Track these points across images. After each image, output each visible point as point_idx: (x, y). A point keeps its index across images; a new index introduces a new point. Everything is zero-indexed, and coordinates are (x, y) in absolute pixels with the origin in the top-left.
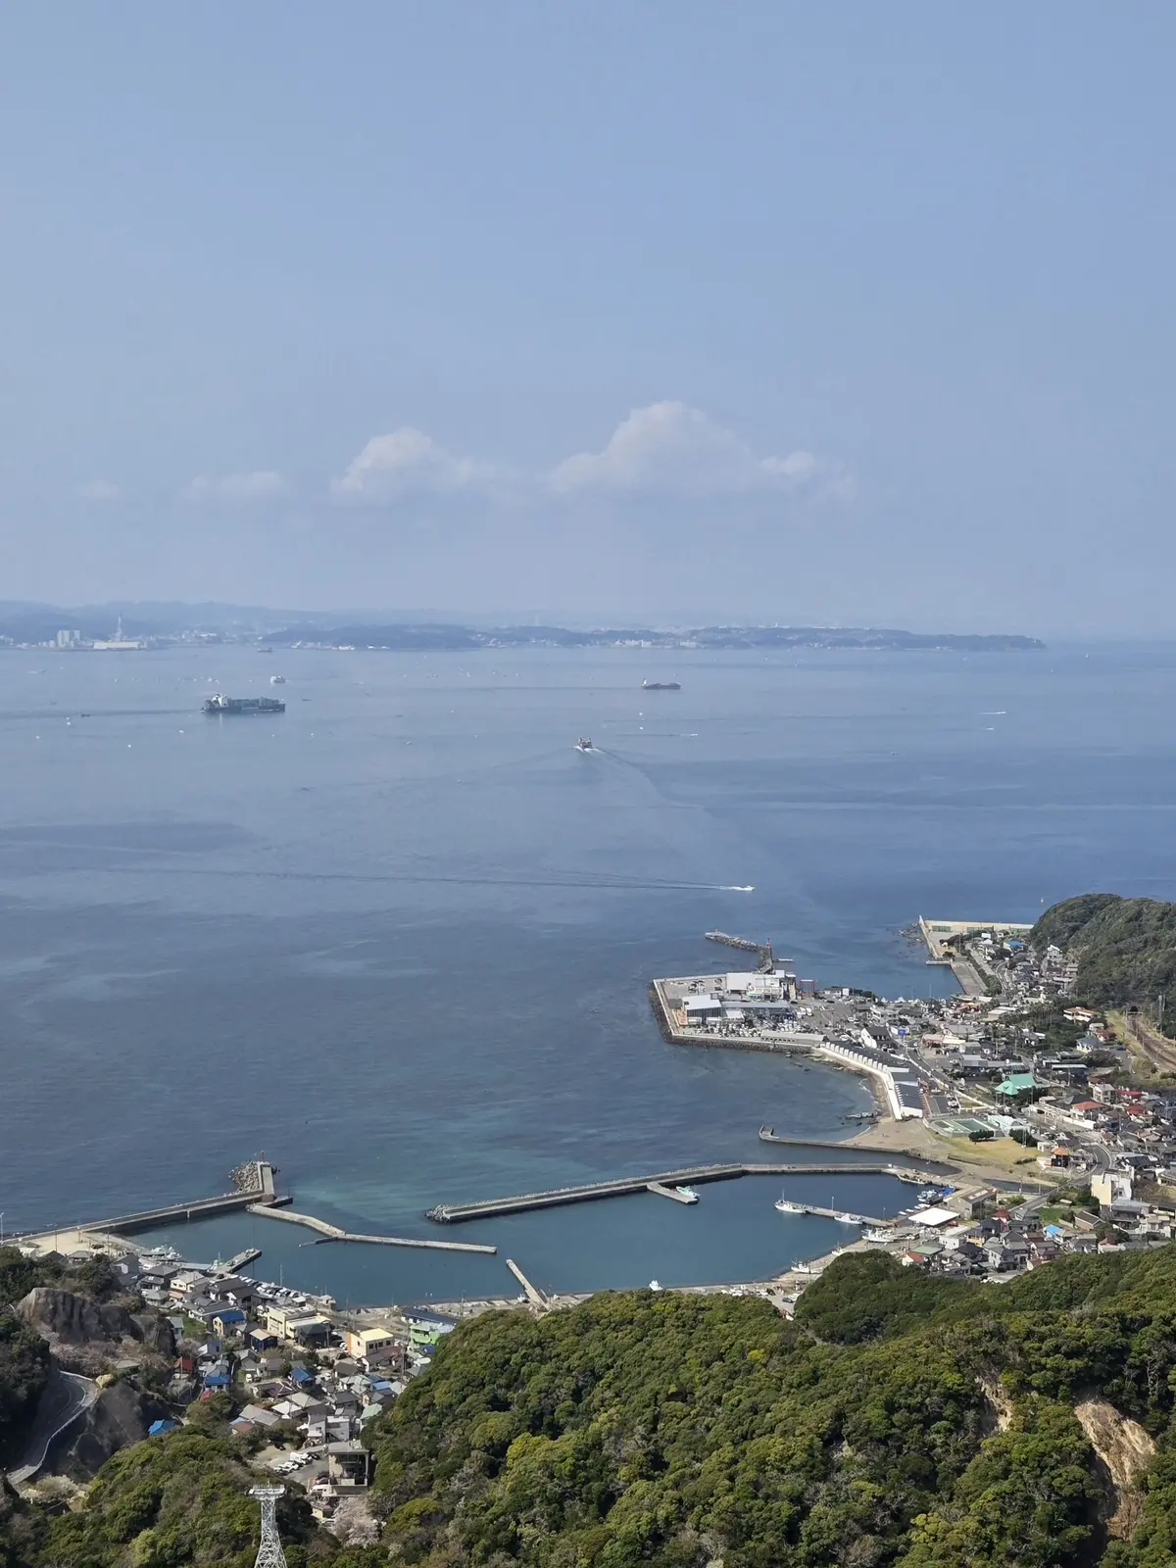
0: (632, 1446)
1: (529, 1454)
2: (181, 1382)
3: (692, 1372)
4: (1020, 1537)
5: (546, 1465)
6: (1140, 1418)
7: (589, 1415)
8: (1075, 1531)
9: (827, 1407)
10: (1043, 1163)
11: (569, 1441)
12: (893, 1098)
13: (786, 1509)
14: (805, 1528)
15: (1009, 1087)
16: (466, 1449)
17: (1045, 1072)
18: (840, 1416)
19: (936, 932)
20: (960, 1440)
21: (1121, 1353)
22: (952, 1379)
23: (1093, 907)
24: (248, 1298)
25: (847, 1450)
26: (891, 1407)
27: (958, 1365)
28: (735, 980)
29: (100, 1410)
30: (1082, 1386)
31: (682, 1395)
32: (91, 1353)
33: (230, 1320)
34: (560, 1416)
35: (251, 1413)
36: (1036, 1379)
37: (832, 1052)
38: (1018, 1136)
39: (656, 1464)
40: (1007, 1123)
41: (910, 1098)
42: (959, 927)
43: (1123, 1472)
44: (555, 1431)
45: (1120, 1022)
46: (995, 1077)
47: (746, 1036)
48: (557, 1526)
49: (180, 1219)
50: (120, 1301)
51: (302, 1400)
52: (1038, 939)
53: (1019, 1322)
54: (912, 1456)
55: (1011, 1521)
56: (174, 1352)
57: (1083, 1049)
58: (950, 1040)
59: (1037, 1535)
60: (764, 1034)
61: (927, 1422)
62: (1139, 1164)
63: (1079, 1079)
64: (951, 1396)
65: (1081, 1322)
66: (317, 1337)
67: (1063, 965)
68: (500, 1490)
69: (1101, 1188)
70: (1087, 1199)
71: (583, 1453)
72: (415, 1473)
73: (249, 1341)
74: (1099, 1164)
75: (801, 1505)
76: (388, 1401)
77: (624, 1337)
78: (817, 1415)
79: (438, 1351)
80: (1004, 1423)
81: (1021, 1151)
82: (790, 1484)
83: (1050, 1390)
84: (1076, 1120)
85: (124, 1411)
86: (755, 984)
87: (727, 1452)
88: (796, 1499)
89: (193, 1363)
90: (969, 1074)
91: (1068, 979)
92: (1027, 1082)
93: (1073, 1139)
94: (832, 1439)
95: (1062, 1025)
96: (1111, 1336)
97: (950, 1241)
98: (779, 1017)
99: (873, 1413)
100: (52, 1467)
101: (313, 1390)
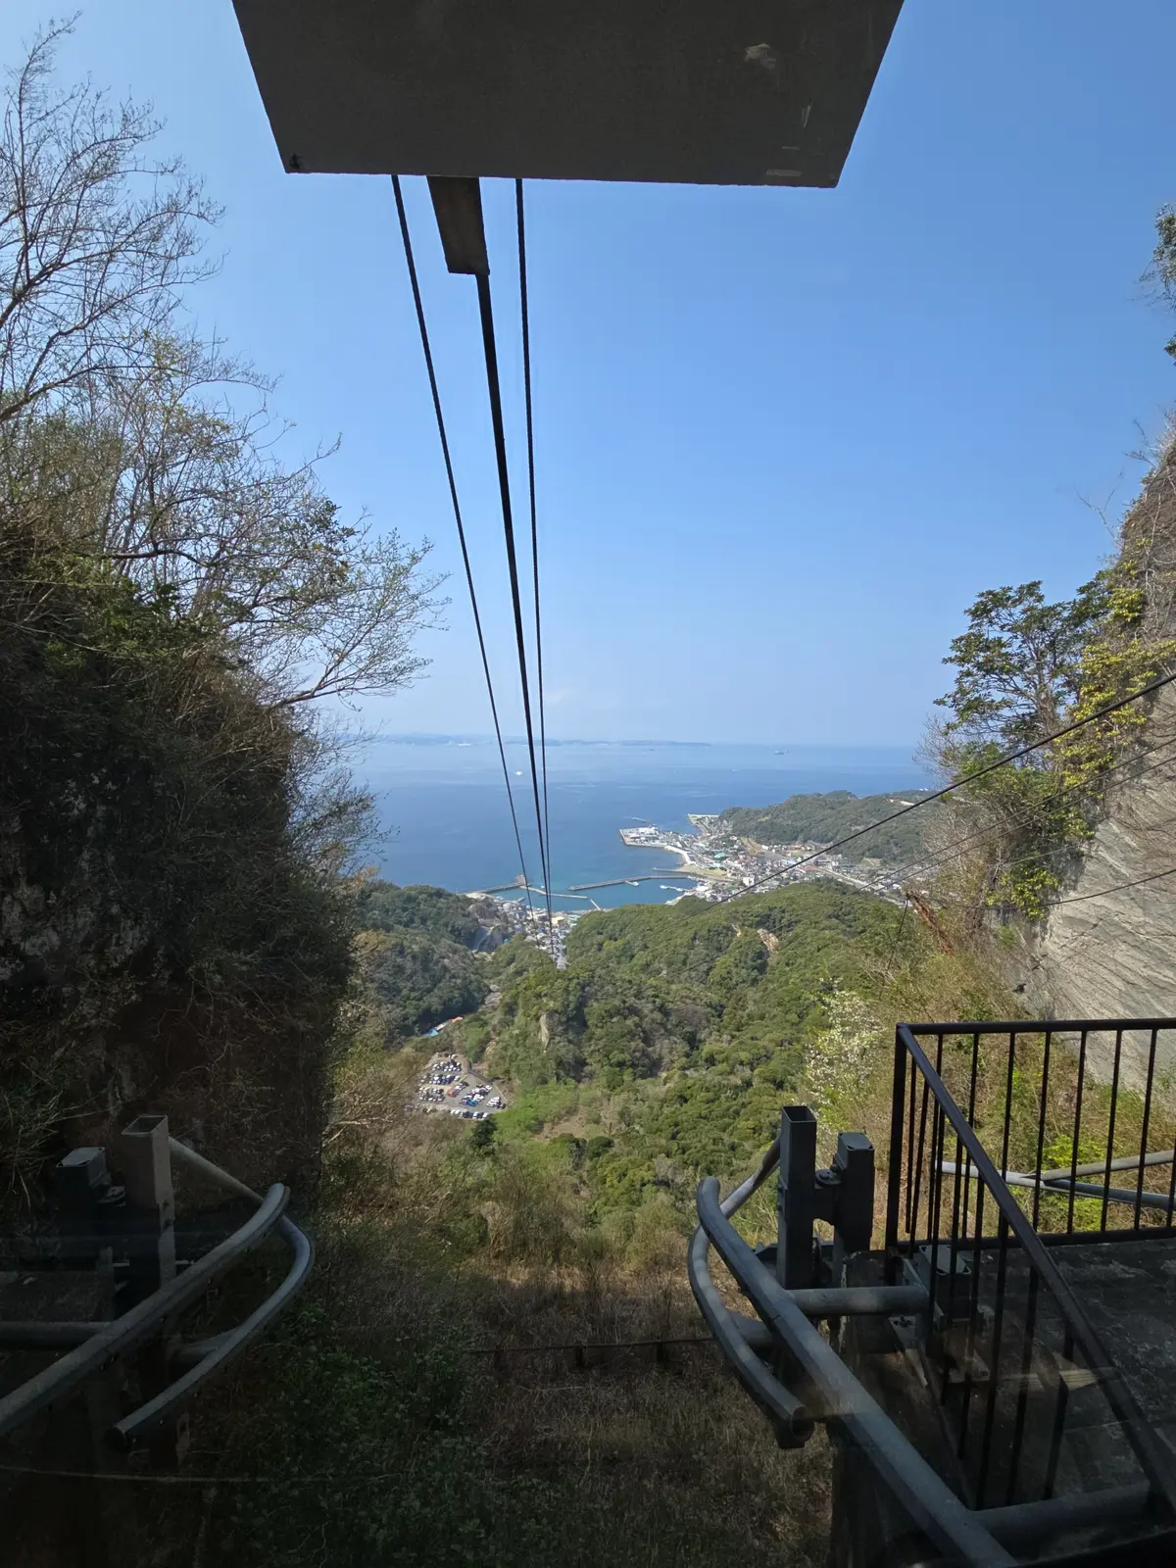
0: (639, 943)
1: (609, 946)
2: (510, 930)
3: (652, 924)
4: (745, 963)
5: (615, 948)
6: (774, 932)
7: (625, 936)
8: (759, 961)
9: (692, 931)
10: (729, 875)
11: (620, 942)
12: (687, 859)
13: (683, 957)
14: (688, 961)
15: (718, 856)
16: (592, 945)
17: (727, 853)
18: (696, 934)
19: (693, 818)
20: (727, 939)
21: (769, 916)
22: (725, 923)
23: (735, 810)
24: (524, 909)
25: (697, 942)
26: (709, 931)
27: (726, 920)
28: (642, 830)
29: (492, 936)
30: (759, 924)
31: (651, 930)
32: (488, 921)
33: (520, 914)
34: (617, 935)
35: (529, 938)
36: (747, 923)
37: (670, 848)
38: (722, 869)
39: (646, 947)
40: (718, 865)
41: (692, 859)
42: (699, 816)
43: (771, 947)
44: (616, 940)
45: (745, 840)
46: (713, 854)
47: (646, 844)
48: (619, 963)
49: (502, 890)
50: (493, 909)
51: (543, 934)
52: (721, 819)
53: (742, 909)
54: (716, 944)
55: (743, 959)
56: (507, 922)
57: (736, 847)
58: (701, 845)
59: (750, 963)
60: (651, 844)
61: (719, 935)
62: (755, 875)
63: (736, 854)
64: (724, 927)
65: (757, 908)
66: (543, 919)
67: (728, 826)
68: (603, 954)
69: (746, 881)
70: (742, 884)
71: (625, 945)
72: (578, 951)
73: (526, 920)
74: (744, 875)
75: (687, 956)
76: (567, 935)
77: (633, 915)
78: (690, 934)
79: (578, 921)
80: (739, 934)
81: (723, 872)
82: (683, 951)
83: (750, 926)
84: (736, 864)
85: (498, 936)
86: (647, 831)
87: (665, 943)
88: (686, 954)
89: (513, 925)
90: (707, 853)
91: (730, 829)
92: (723, 855)
93: (736, 869)
94: (694, 939)
95: (729, 841)
96: (767, 912)
97: (708, 894)
98: (654, 839)
99: (704, 932)
100: (480, 950)
101: (545, 932)
